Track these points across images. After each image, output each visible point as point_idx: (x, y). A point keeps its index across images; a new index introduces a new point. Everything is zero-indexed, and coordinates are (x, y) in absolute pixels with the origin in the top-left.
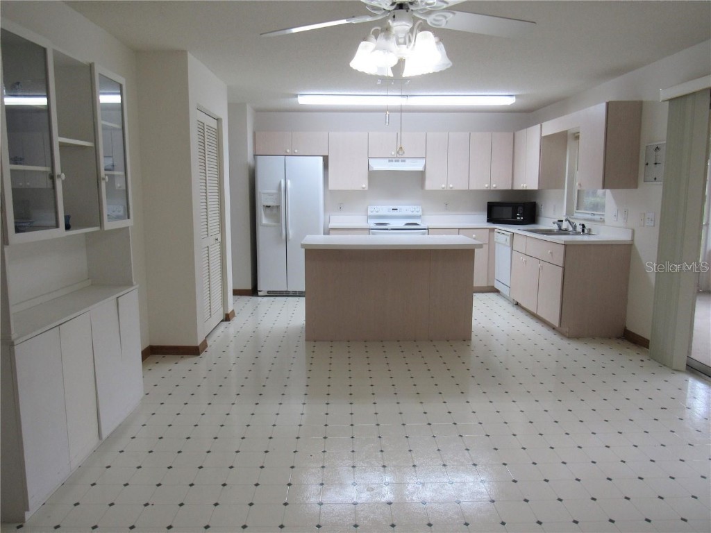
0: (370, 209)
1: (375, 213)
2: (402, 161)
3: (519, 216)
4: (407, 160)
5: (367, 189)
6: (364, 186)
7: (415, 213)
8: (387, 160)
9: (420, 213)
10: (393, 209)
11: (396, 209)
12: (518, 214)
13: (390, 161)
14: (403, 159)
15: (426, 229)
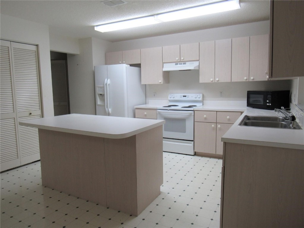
1: (172, 99)
2: (184, 64)
3: (268, 103)
4: (187, 63)
5: (162, 83)
6: (160, 81)
7: (198, 99)
8: (174, 64)
9: (201, 99)
10: (183, 96)
11: (186, 96)
12: (268, 101)
13: (176, 64)
14: (184, 62)
15: (193, 111)
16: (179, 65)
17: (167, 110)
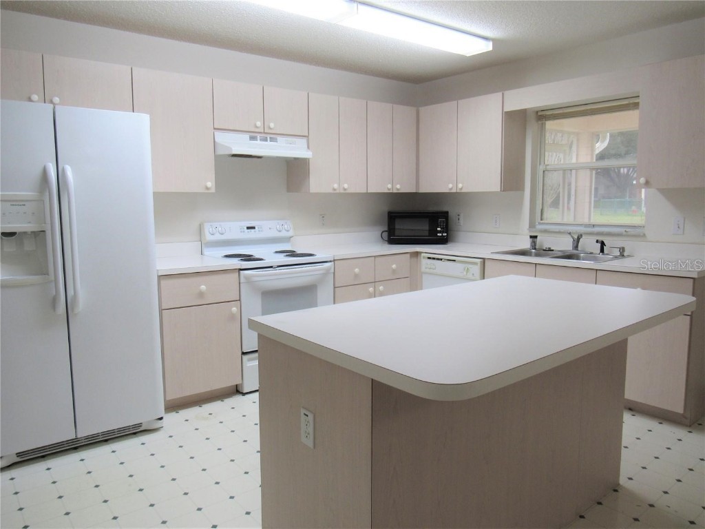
0: (207, 229)
1: (217, 237)
2: (272, 140)
3: (440, 232)
4: (279, 138)
5: (213, 190)
6: (209, 184)
7: (284, 234)
8: (247, 136)
9: (290, 233)
10: (248, 228)
11: (254, 228)
12: (439, 229)
13: (253, 138)
14: (272, 136)
15: (331, 261)
16: (268, 143)
17: (271, 267)
